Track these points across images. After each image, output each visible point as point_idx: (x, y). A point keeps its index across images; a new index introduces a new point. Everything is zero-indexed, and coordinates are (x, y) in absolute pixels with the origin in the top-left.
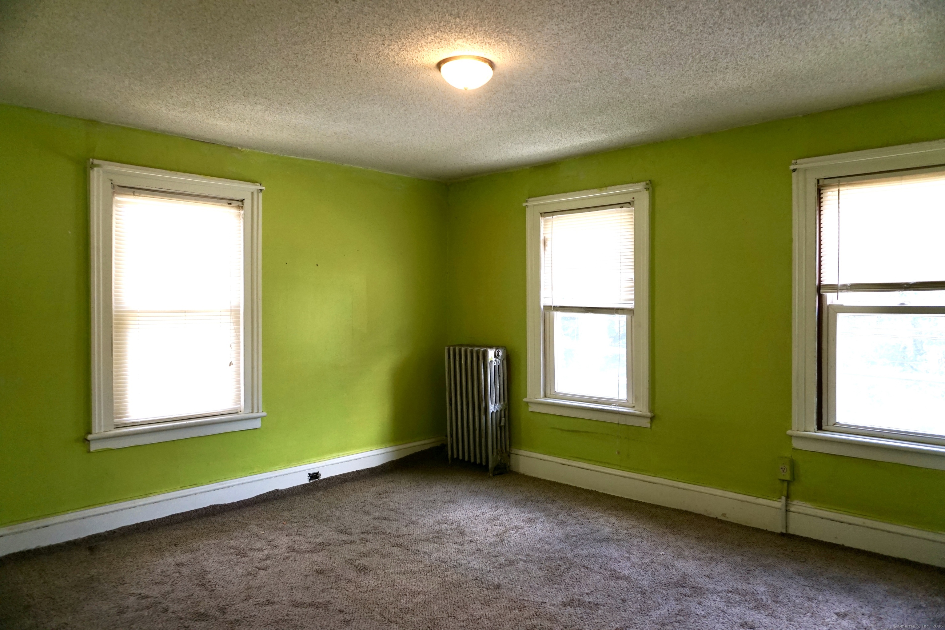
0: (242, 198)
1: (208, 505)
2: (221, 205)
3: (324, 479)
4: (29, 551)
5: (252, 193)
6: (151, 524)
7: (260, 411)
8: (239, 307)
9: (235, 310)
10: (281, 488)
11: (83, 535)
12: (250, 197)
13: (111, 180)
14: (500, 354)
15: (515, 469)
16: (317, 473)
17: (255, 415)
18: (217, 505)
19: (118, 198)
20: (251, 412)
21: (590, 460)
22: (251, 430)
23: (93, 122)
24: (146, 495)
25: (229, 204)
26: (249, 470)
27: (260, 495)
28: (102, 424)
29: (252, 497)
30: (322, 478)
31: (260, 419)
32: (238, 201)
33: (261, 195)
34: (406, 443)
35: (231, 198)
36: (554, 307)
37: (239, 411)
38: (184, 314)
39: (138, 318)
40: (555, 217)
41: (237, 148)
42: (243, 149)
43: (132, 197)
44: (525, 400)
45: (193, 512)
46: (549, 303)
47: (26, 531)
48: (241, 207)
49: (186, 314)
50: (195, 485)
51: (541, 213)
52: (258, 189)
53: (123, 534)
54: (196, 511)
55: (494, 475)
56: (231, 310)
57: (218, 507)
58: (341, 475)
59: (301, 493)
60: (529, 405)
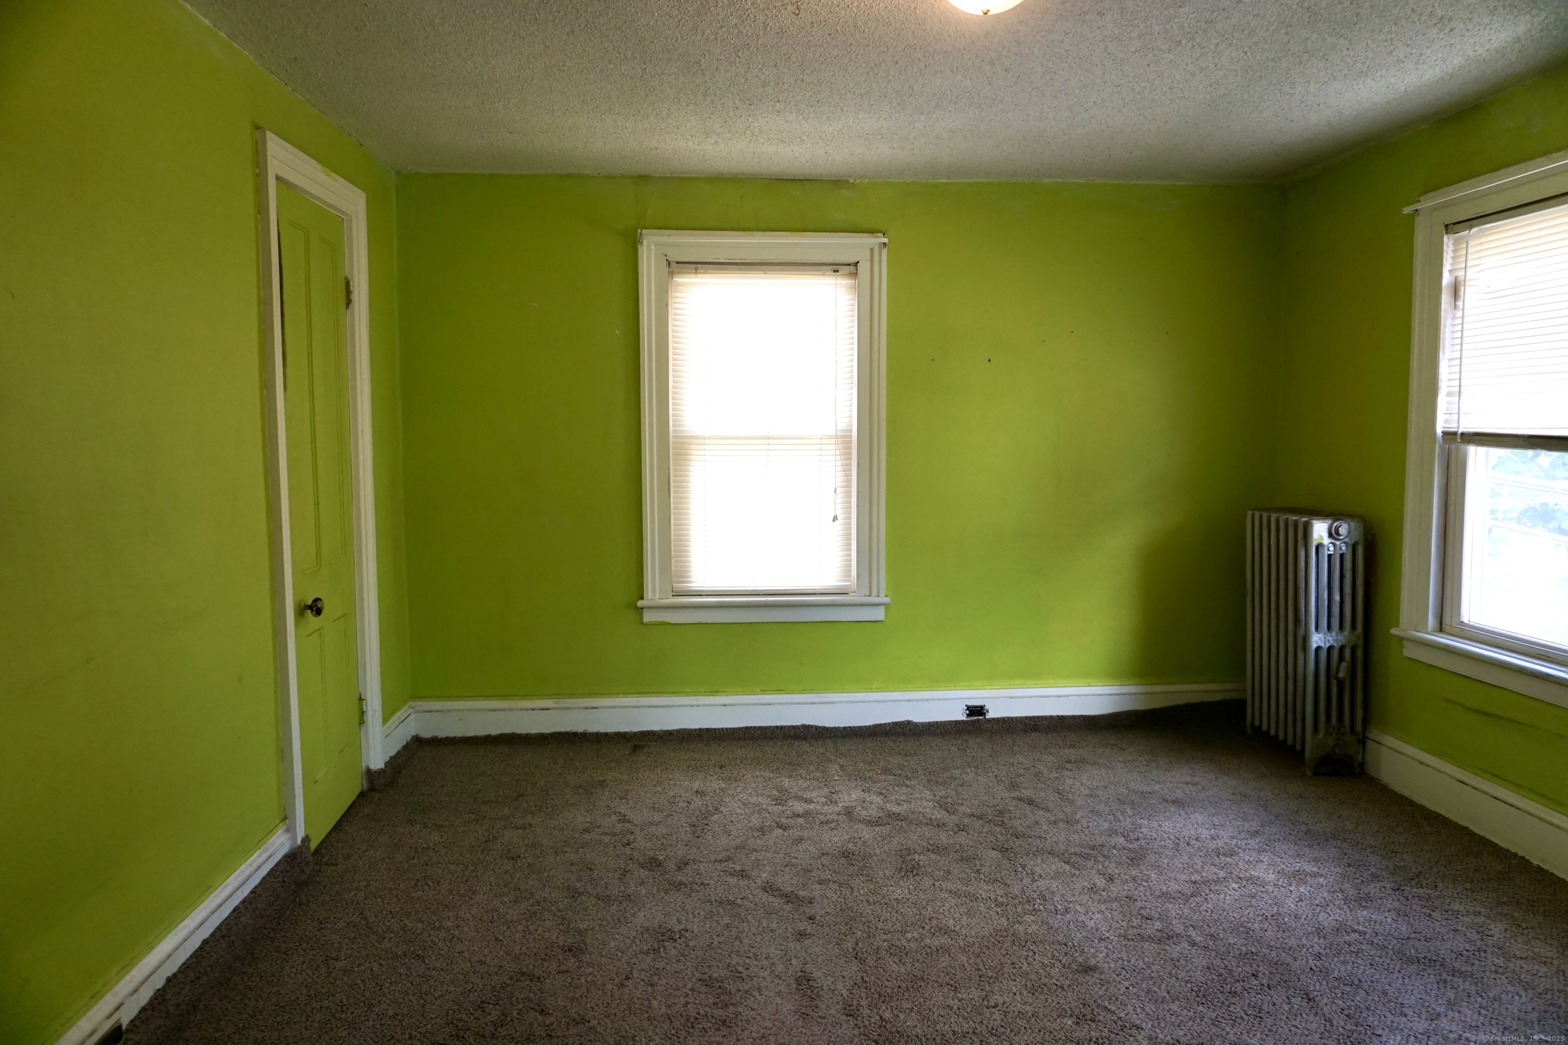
0: (855, 260)
1: (799, 723)
2: (824, 275)
3: (994, 719)
4: (575, 734)
5: (872, 250)
6: (718, 733)
7: (882, 594)
8: (851, 431)
9: (842, 437)
10: (916, 719)
11: (636, 729)
12: (868, 256)
13: (666, 255)
14: (1343, 530)
15: (1372, 772)
16: (982, 707)
17: (873, 600)
18: (812, 726)
19: (679, 279)
20: (868, 594)
21: (1519, 786)
22: (869, 623)
23: (643, 178)
24: (714, 693)
25: (834, 271)
26: (866, 683)
27: (880, 725)
28: (657, 588)
29: (868, 724)
30: (990, 715)
31: (883, 608)
32: (849, 265)
33: (885, 252)
34: (1170, 684)
35: (837, 261)
36: (1462, 434)
37: (847, 591)
38: (766, 441)
39: (703, 447)
40: (1474, 230)
41: (848, 181)
42: (858, 181)
43: (693, 275)
44: (1393, 631)
45: (775, 729)
46: (1453, 427)
47: (573, 708)
48: (854, 275)
49: (771, 441)
50: (780, 691)
51: (1446, 226)
52: (880, 244)
53: (683, 739)
54: (782, 728)
55: (1315, 774)
56: (836, 437)
57: (814, 730)
58: (1026, 717)
59: (950, 733)
60: (1405, 642)
